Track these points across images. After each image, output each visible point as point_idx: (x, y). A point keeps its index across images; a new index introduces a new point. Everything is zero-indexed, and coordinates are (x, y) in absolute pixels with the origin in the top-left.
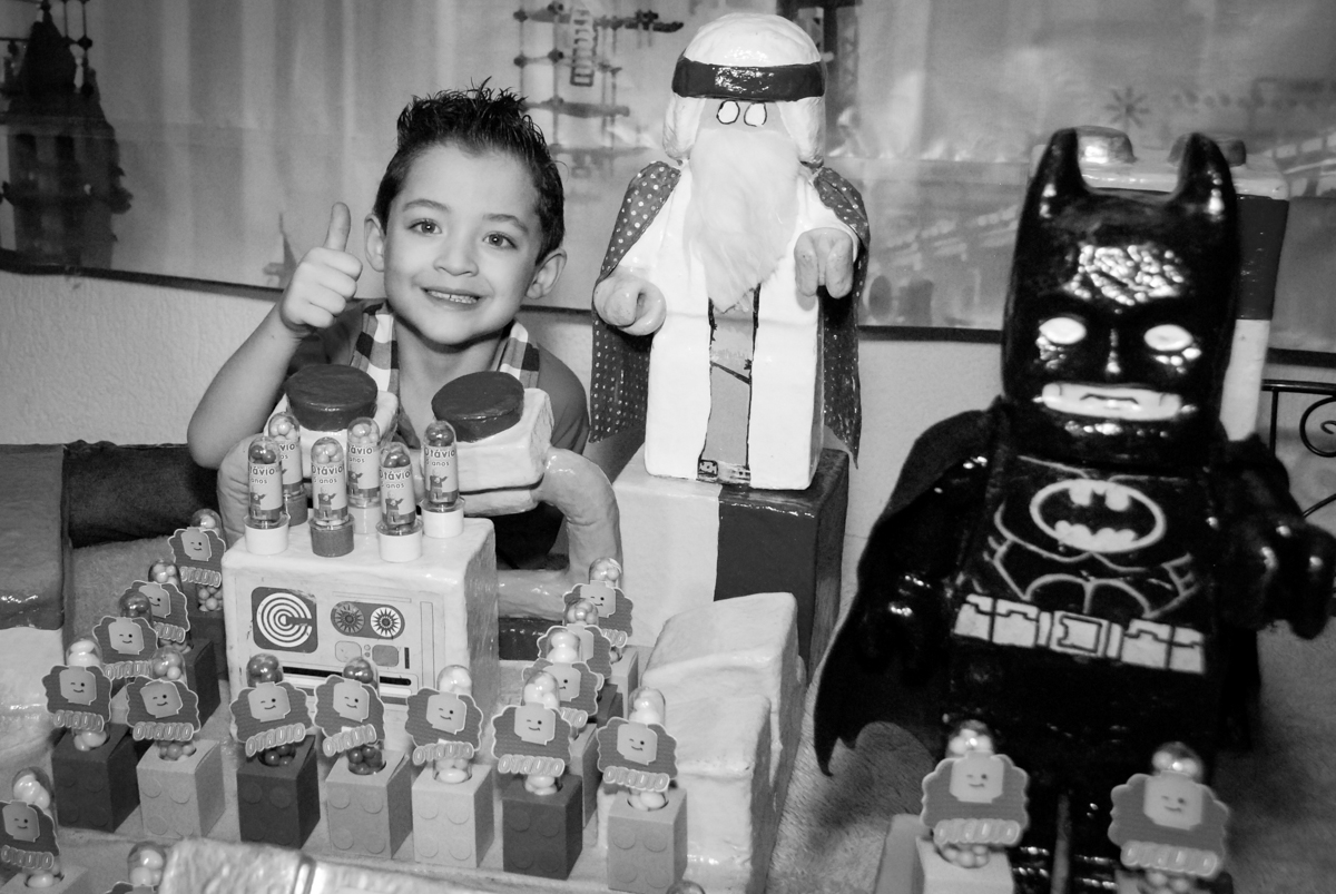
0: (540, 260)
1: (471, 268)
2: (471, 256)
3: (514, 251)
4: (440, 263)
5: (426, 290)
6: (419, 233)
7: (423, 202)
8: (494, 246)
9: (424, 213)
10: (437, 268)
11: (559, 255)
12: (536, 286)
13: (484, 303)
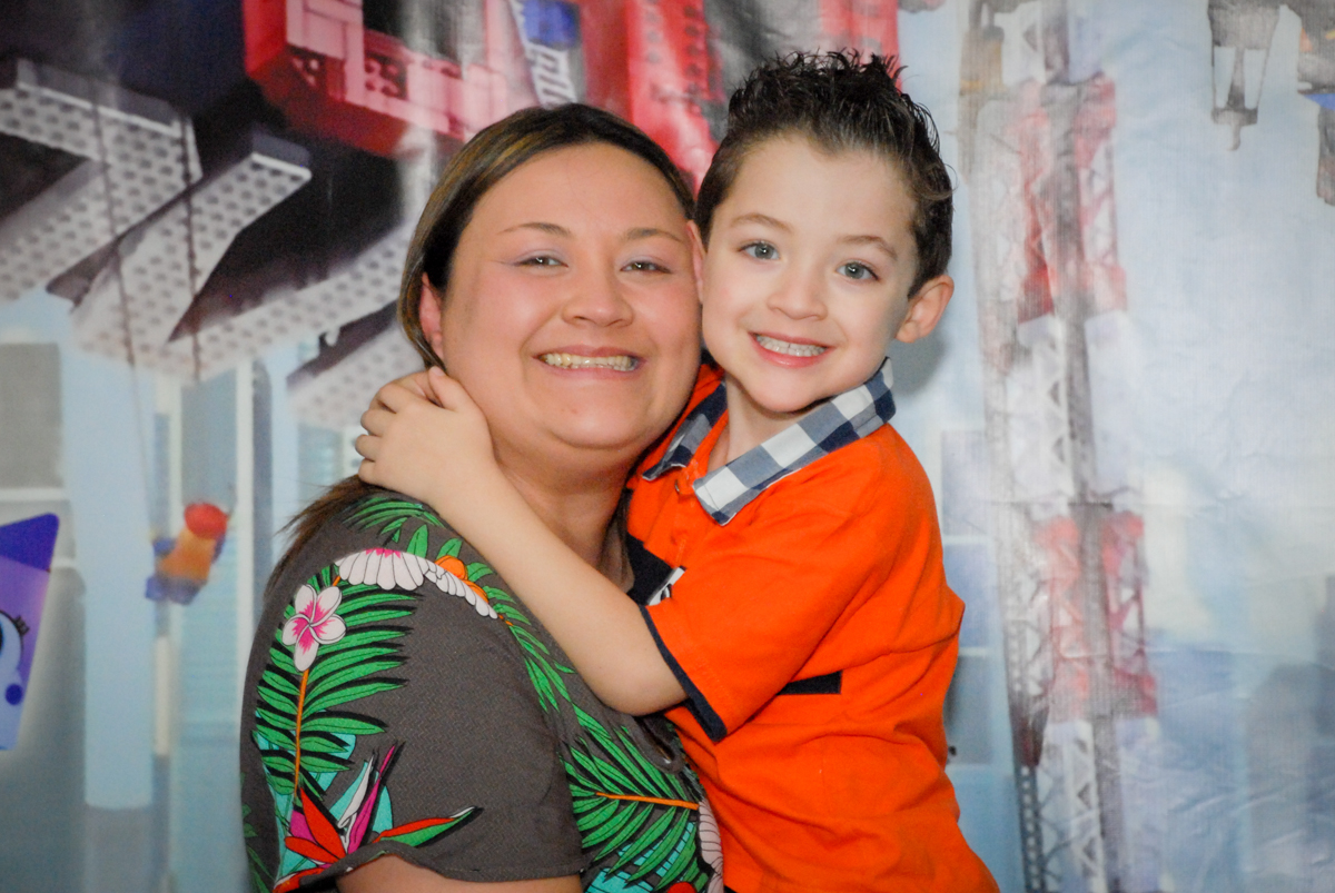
0: (914, 291)
1: (818, 309)
2: (817, 294)
3: (877, 284)
4: (775, 302)
5: (755, 335)
6: (751, 258)
7: (758, 218)
8: (850, 279)
9: (760, 232)
10: (773, 309)
11: (943, 284)
12: (910, 326)
13: (833, 356)
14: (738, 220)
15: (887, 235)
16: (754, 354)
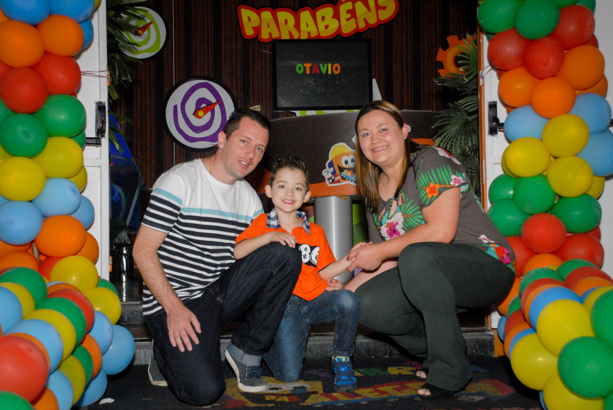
14: (278, 182)
15: (302, 183)
16: (283, 203)
